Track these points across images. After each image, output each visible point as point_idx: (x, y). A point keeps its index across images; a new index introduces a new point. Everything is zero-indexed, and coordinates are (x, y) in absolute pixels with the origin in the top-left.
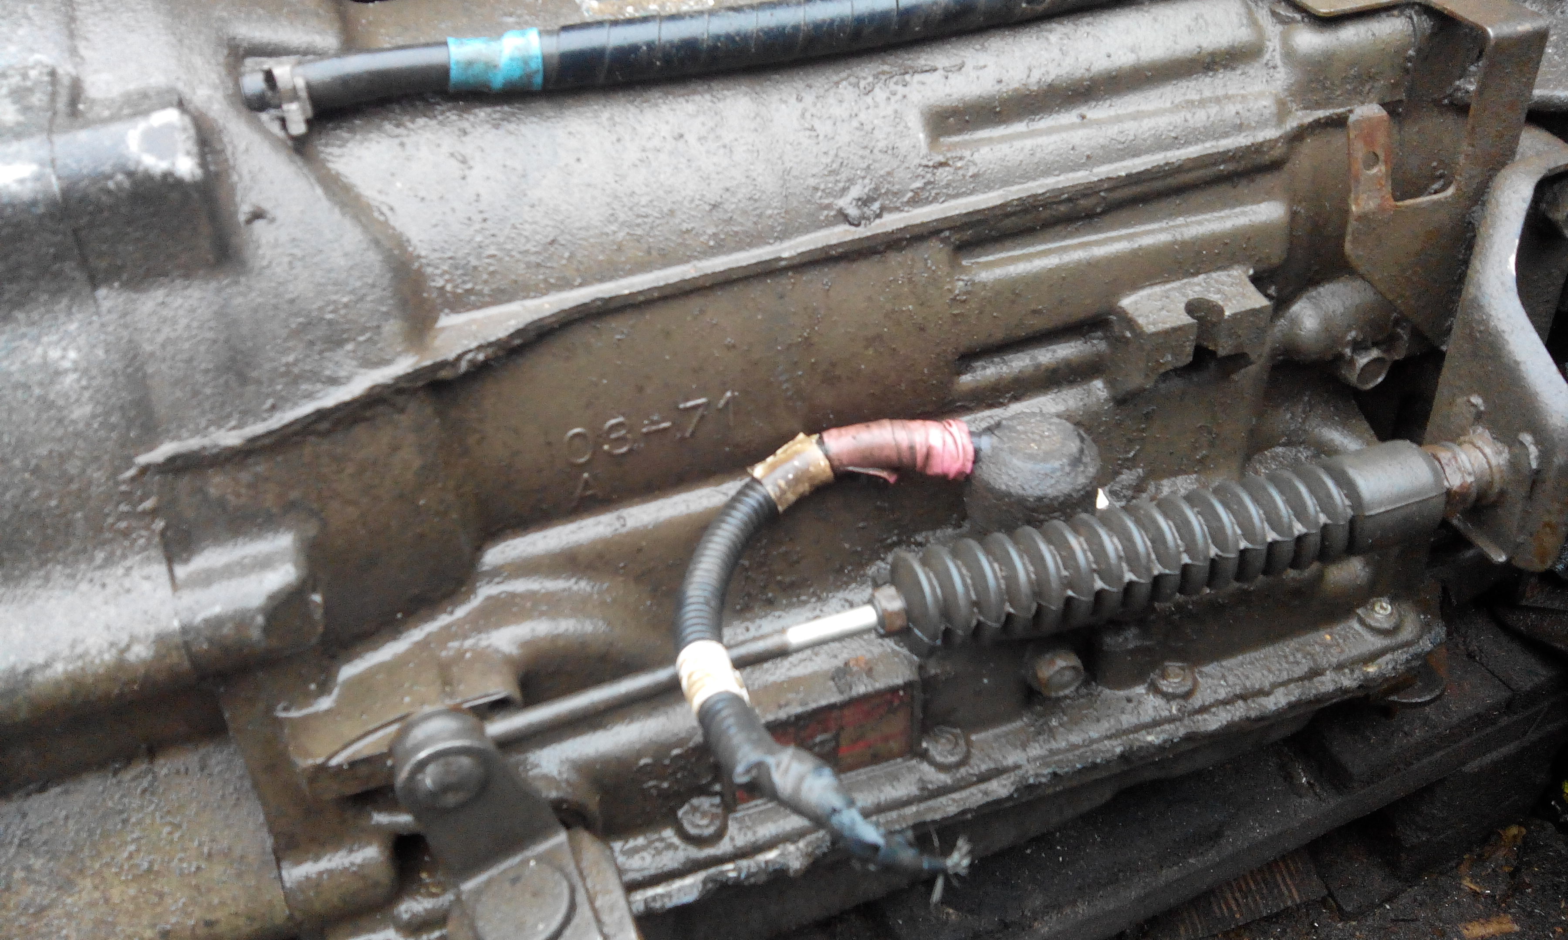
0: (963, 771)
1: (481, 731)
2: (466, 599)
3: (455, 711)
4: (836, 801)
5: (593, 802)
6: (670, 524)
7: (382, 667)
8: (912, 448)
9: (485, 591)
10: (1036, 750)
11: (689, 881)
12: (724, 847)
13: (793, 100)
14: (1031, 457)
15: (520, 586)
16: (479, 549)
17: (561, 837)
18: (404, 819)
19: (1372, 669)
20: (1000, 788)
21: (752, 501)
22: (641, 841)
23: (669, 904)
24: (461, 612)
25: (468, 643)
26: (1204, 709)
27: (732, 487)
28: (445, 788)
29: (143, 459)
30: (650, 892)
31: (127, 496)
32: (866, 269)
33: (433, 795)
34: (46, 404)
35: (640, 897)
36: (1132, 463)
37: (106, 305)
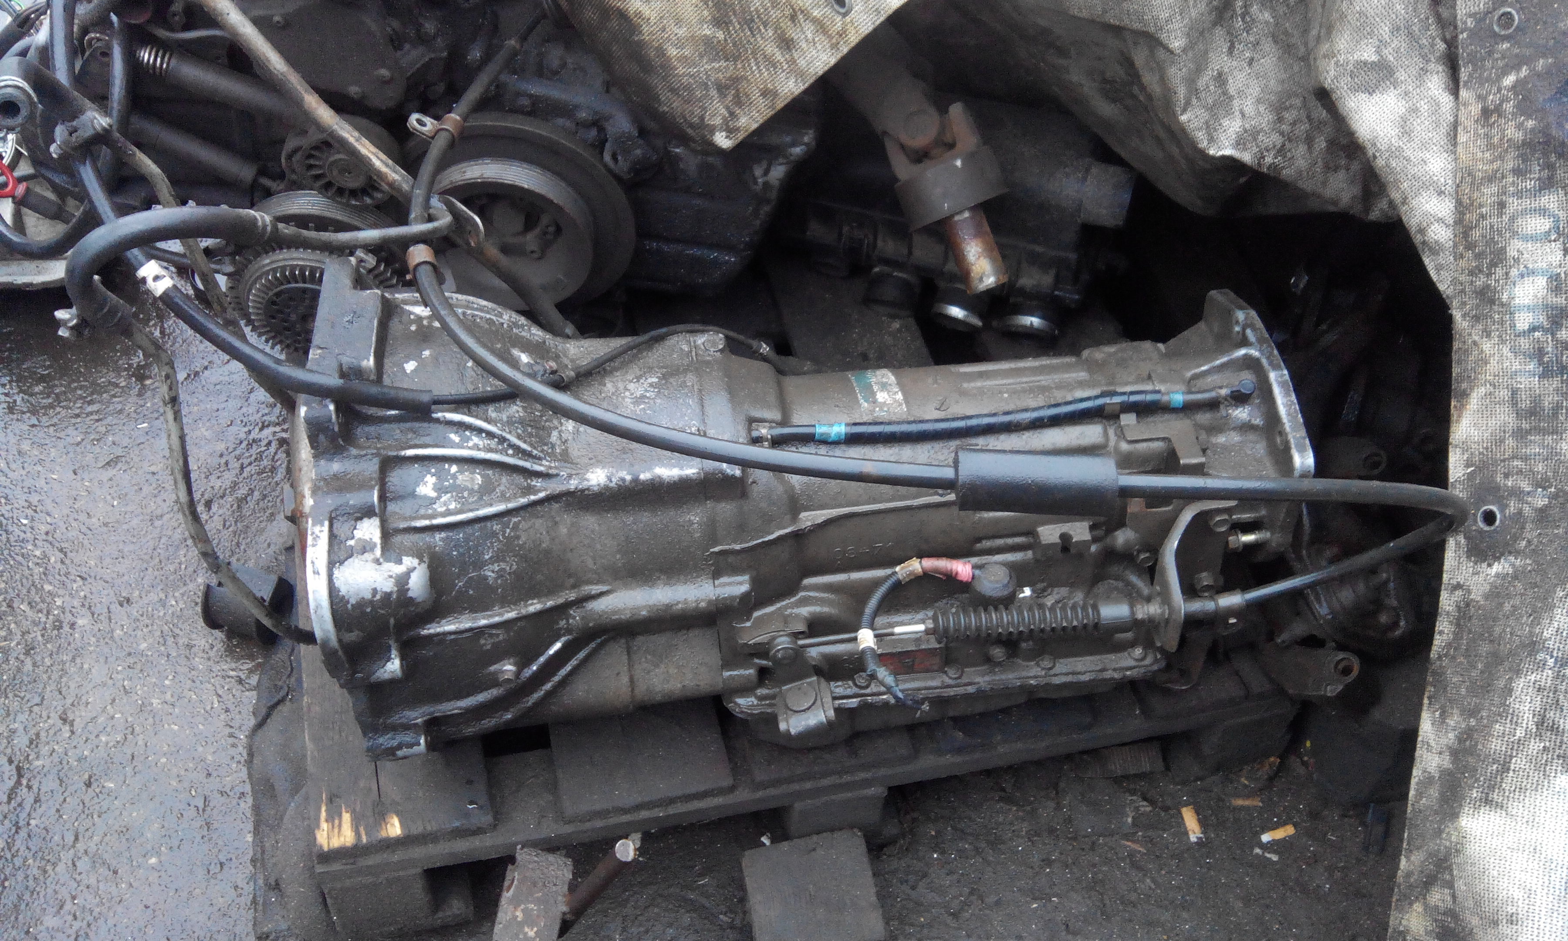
0: (959, 681)
1: (796, 643)
2: (795, 596)
3: (788, 635)
4: (893, 684)
5: (826, 667)
6: (866, 580)
7: (765, 614)
8: (951, 570)
9: (802, 594)
10: (987, 678)
11: (854, 700)
12: (868, 691)
13: (926, 452)
14: (991, 582)
15: (812, 594)
16: (801, 579)
17: (815, 678)
18: (764, 662)
19: (1128, 673)
20: (971, 689)
21: (893, 579)
22: (840, 683)
23: (847, 706)
24: (793, 600)
25: (794, 611)
26: (1055, 675)
27: (889, 571)
28: (784, 658)
29: (712, 550)
30: (841, 701)
31: (706, 560)
32: (943, 510)
33: (780, 659)
34: (688, 532)
35: (837, 702)
36: (1043, 581)
37: (709, 506)
